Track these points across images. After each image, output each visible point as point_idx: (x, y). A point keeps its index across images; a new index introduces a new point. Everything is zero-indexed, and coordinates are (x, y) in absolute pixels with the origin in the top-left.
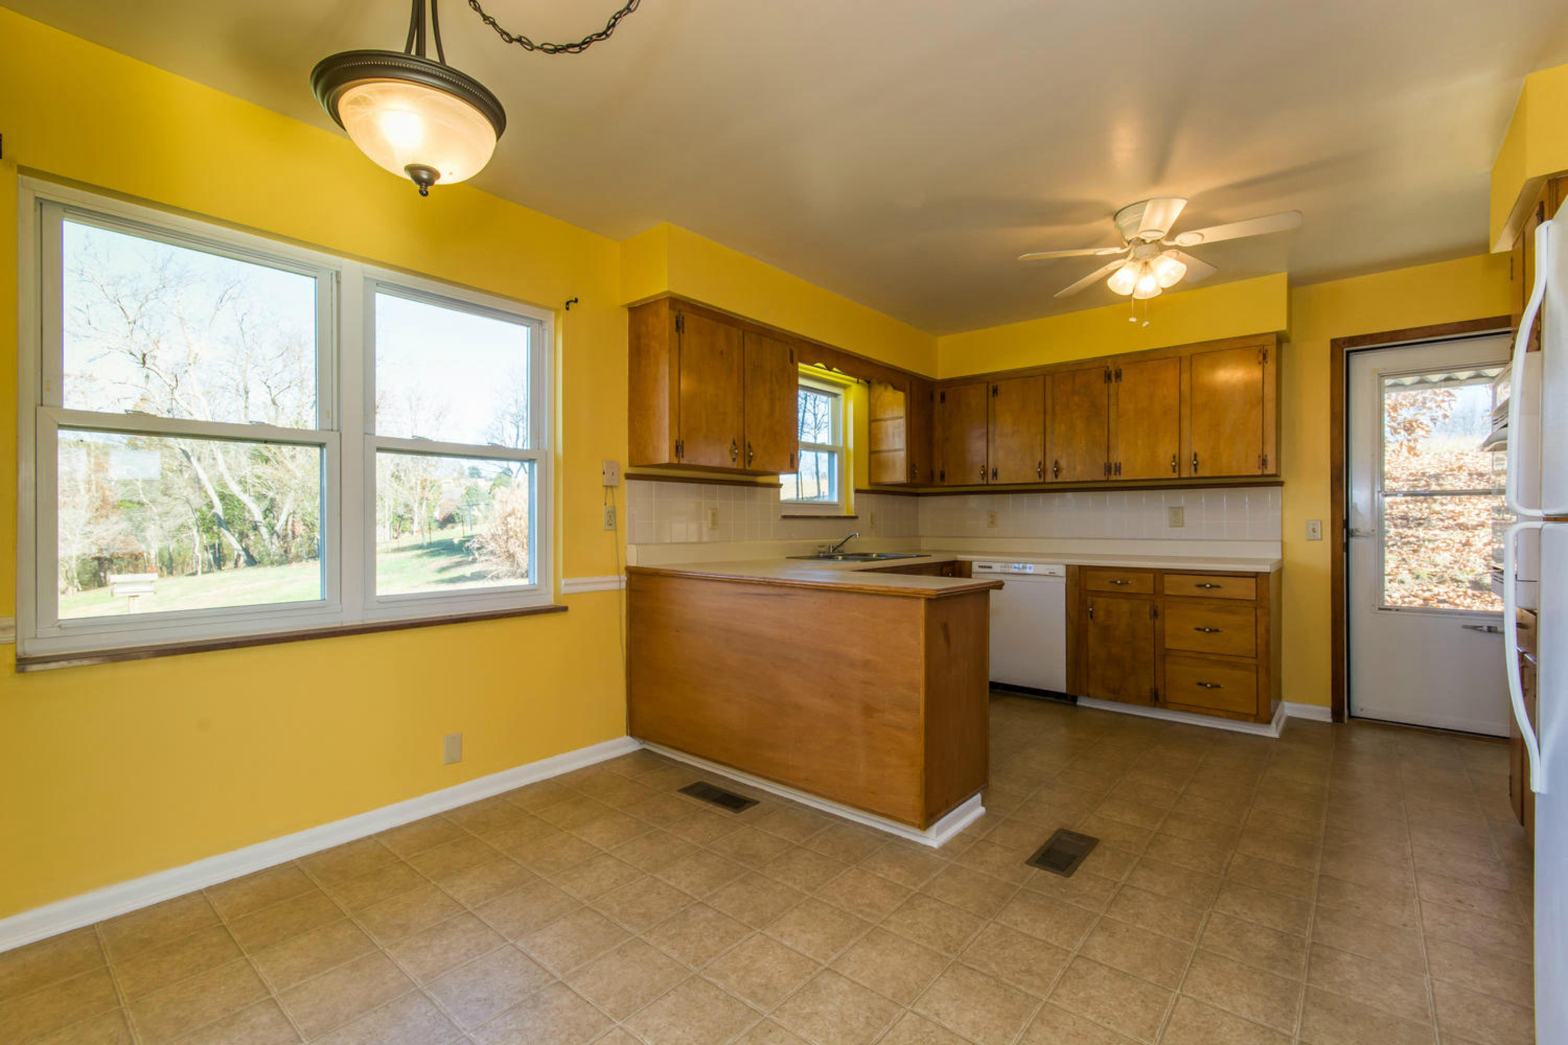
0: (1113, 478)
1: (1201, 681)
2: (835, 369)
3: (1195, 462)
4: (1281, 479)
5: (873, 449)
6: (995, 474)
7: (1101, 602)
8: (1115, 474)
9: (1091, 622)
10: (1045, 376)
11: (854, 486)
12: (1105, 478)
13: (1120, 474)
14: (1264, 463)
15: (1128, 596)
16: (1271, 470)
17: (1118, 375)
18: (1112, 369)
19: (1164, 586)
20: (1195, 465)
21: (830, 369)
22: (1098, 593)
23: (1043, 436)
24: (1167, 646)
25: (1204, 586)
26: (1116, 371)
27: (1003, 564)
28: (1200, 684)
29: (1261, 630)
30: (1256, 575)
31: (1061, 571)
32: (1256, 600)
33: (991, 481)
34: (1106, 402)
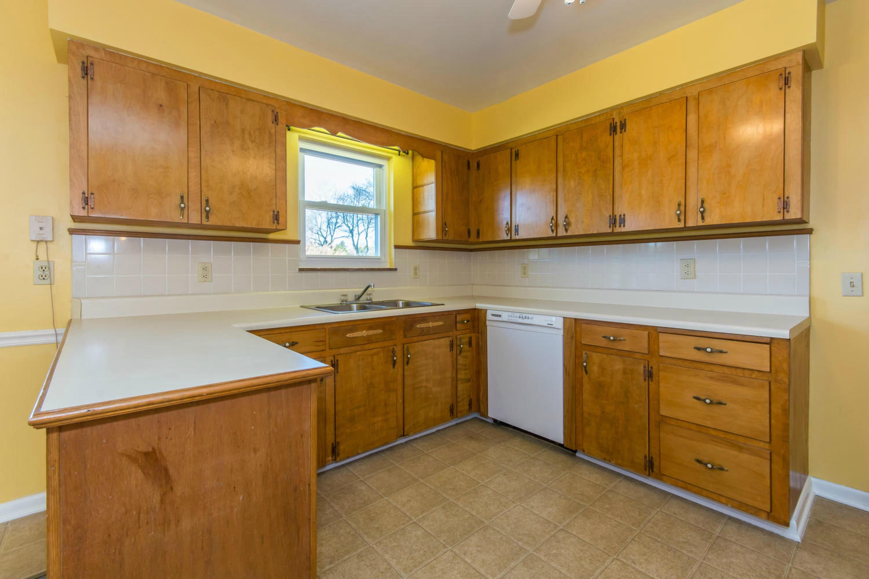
0: (618, 229)
1: (700, 459)
2: (340, 134)
3: (702, 209)
4: (809, 226)
5: (416, 211)
6: (517, 231)
7: (596, 357)
8: (620, 226)
9: (586, 378)
10: (557, 136)
11: (394, 243)
12: (610, 230)
13: (624, 226)
14: (786, 206)
15: (621, 353)
16: (794, 213)
17: (623, 126)
18: (617, 120)
19: (658, 345)
20: (702, 213)
21: (334, 133)
22: (595, 348)
23: (555, 193)
24: (663, 412)
25: (705, 350)
26: (621, 122)
27: (510, 314)
28: (698, 461)
29: (777, 409)
30: (771, 342)
31: (559, 323)
32: (771, 371)
33: (514, 237)
34: (611, 155)
